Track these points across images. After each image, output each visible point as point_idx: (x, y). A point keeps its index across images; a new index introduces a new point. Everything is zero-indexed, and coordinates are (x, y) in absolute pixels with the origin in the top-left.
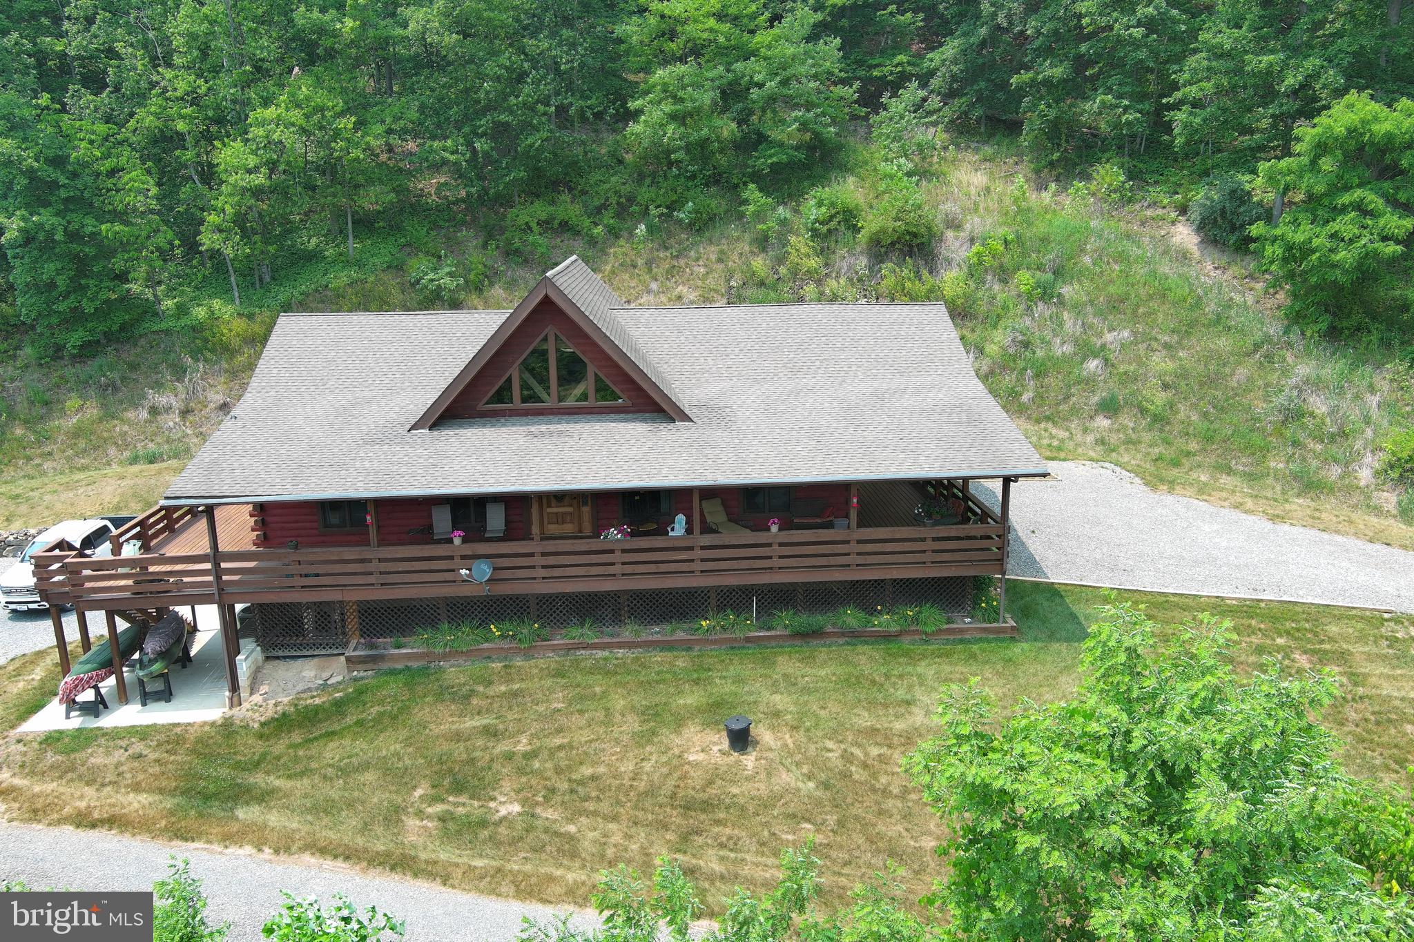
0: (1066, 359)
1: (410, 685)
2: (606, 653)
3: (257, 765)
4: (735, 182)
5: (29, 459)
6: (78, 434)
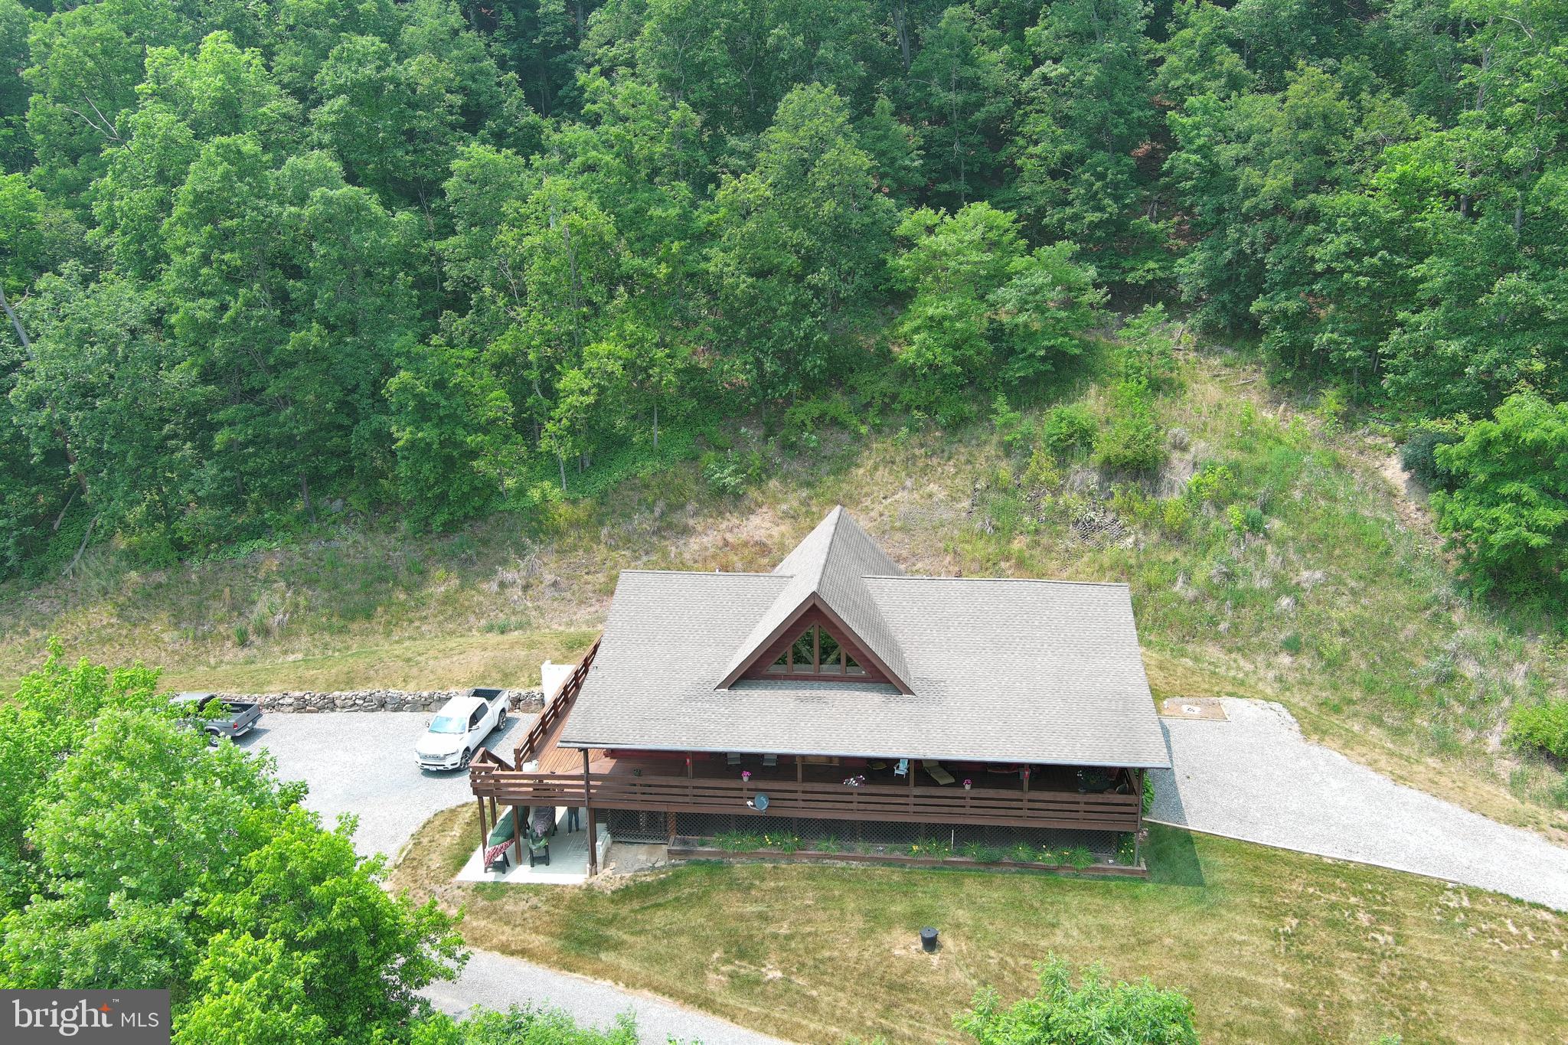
0: (1262, 593)
1: (710, 874)
2: (843, 864)
3: (611, 922)
4: (987, 385)
5: (411, 622)
6: (446, 600)
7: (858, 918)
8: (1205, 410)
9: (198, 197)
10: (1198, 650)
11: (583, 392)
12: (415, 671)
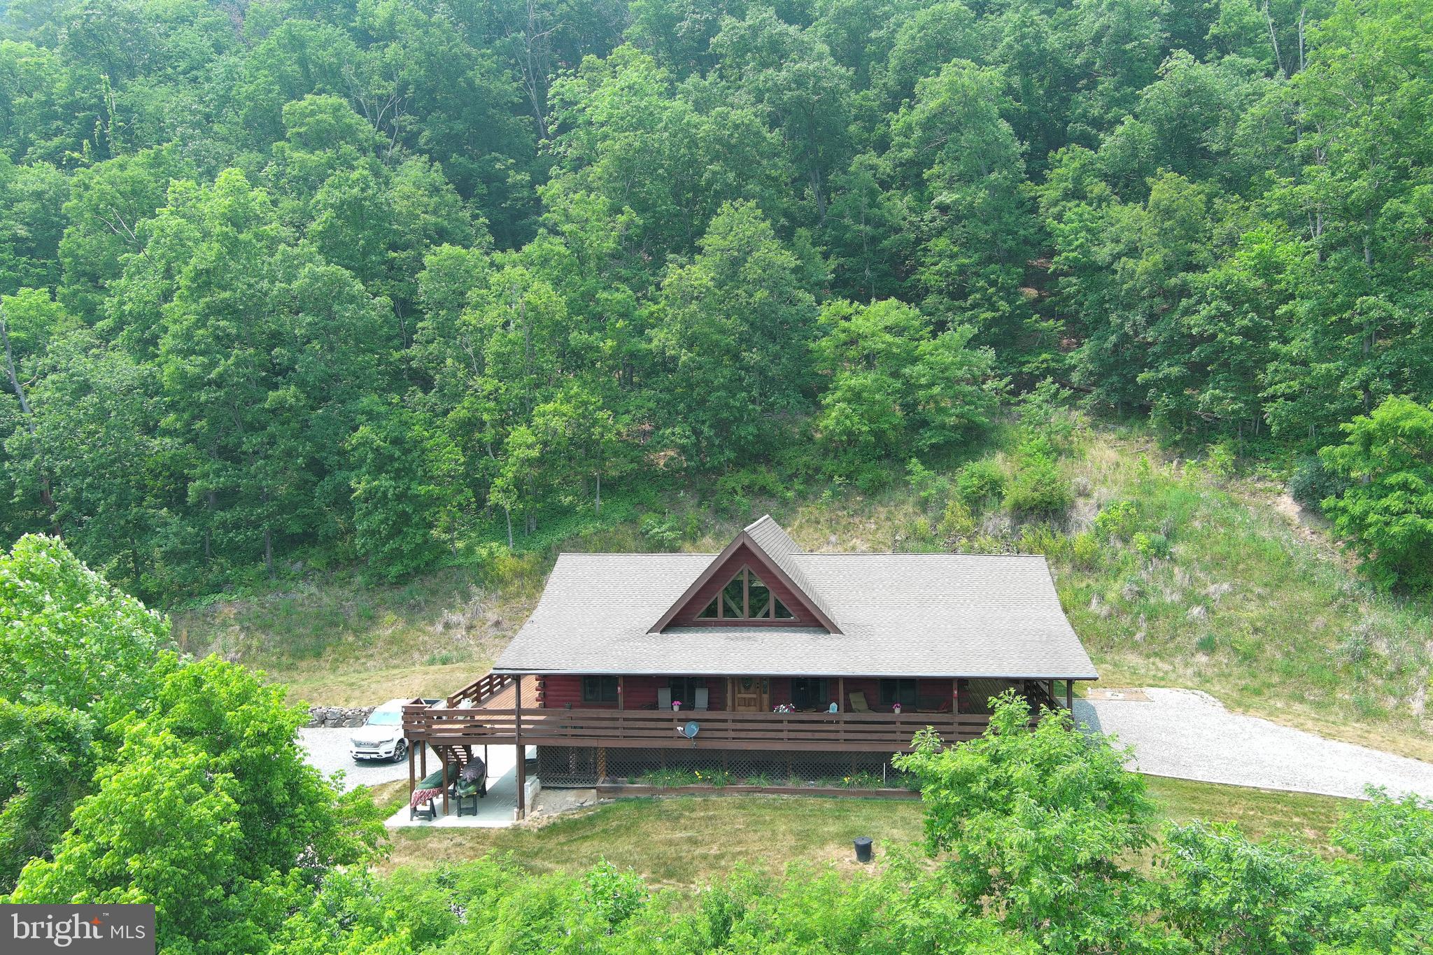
0: (1174, 606)
1: (639, 809)
2: (775, 796)
3: (536, 854)
4: (902, 456)
5: (357, 658)
6: (392, 641)
7: (788, 837)
8: (1104, 466)
9: (199, 274)
10: (1117, 658)
11: (529, 447)
12: (357, 693)
